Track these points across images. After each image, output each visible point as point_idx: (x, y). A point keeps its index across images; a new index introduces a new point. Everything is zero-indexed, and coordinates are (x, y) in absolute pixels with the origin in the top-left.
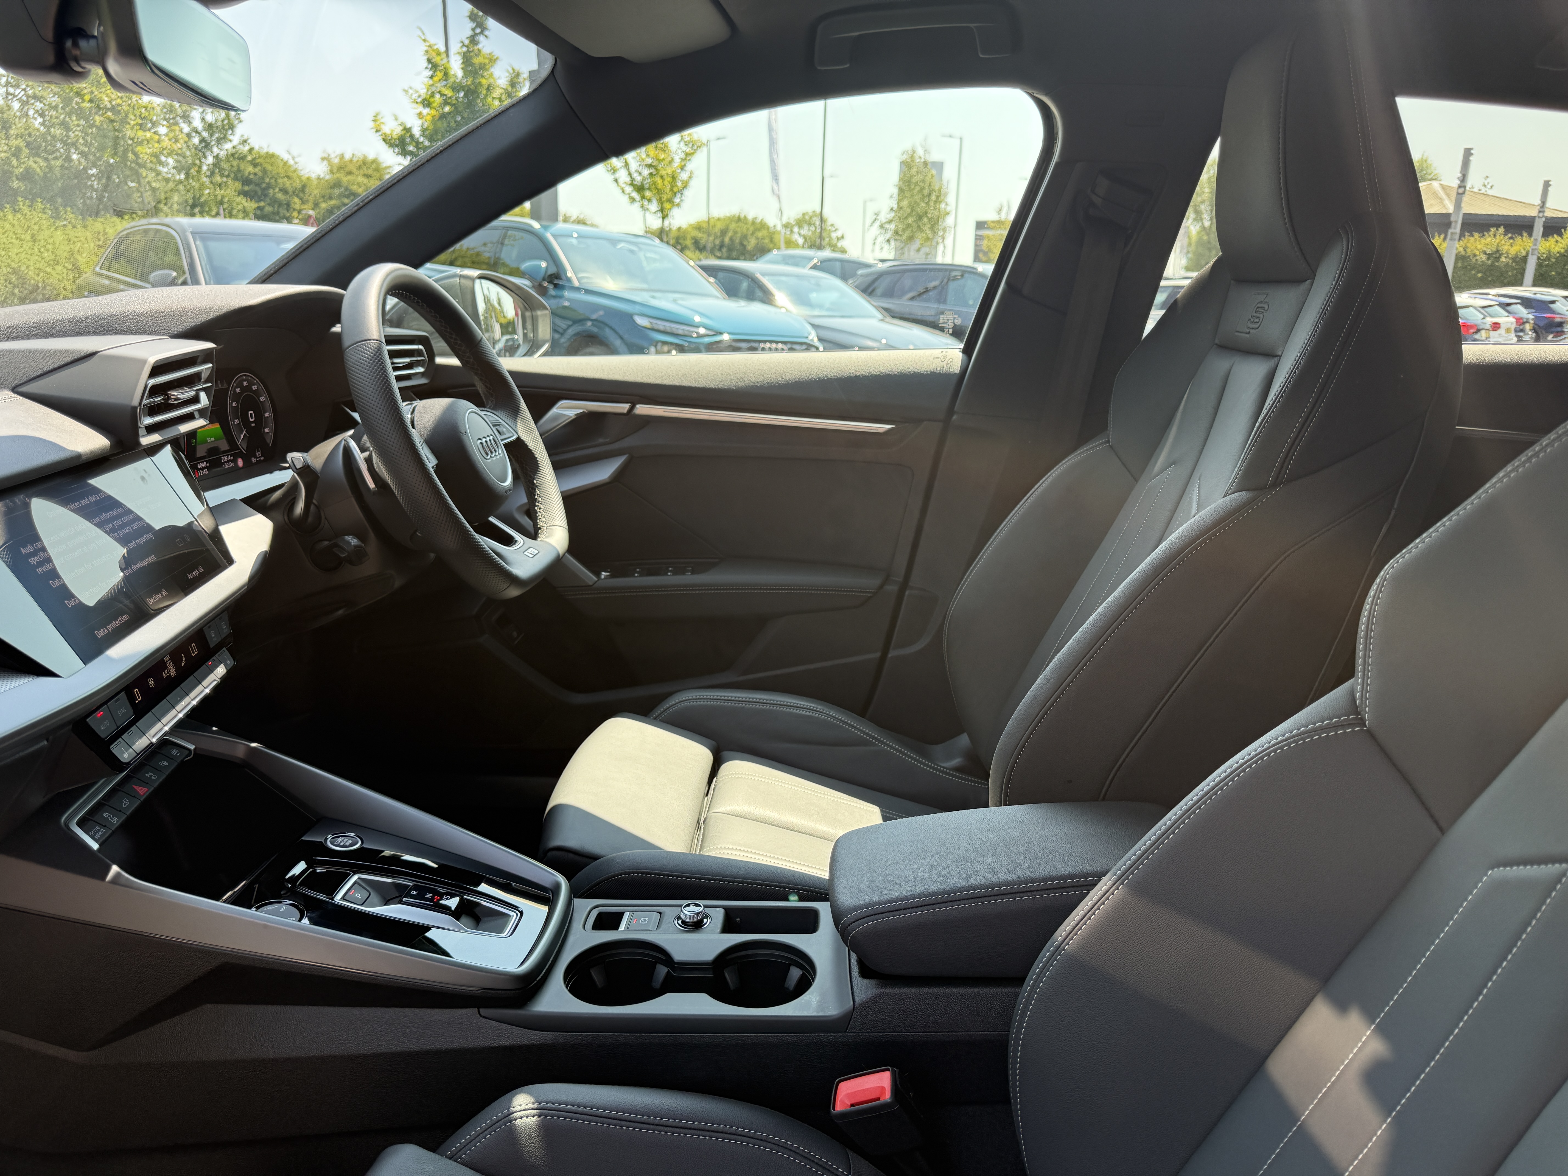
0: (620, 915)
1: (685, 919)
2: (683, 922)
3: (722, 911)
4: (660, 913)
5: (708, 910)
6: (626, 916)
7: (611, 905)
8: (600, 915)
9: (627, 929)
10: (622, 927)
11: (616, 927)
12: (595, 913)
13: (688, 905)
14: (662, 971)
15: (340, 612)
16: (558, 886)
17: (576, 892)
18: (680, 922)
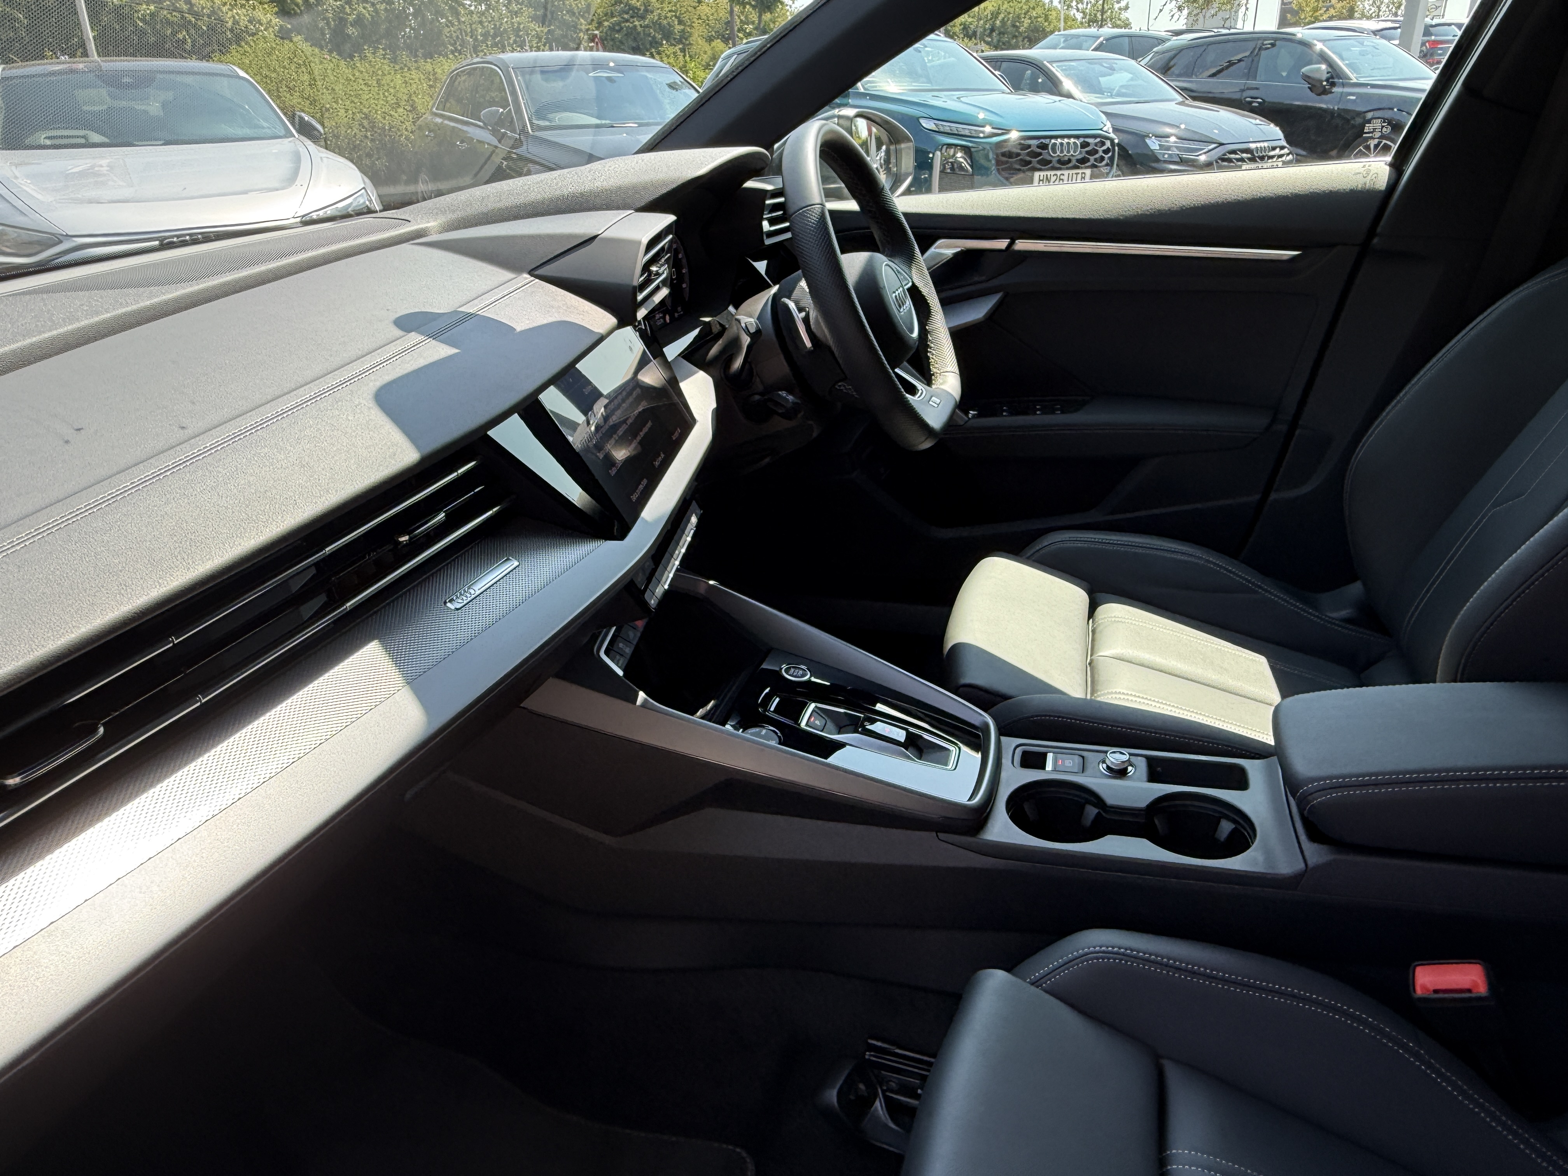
0: (1044, 756)
1: (1110, 765)
2: (1108, 767)
3: (1144, 759)
4: (1083, 757)
5: (1133, 759)
6: (1050, 756)
7: (1035, 745)
8: (1025, 754)
9: (1055, 770)
10: (1049, 766)
11: (1043, 767)
12: (1019, 751)
13: (1114, 752)
14: (1091, 812)
15: (767, 460)
16: (987, 726)
17: (1003, 731)
18: (1104, 766)
